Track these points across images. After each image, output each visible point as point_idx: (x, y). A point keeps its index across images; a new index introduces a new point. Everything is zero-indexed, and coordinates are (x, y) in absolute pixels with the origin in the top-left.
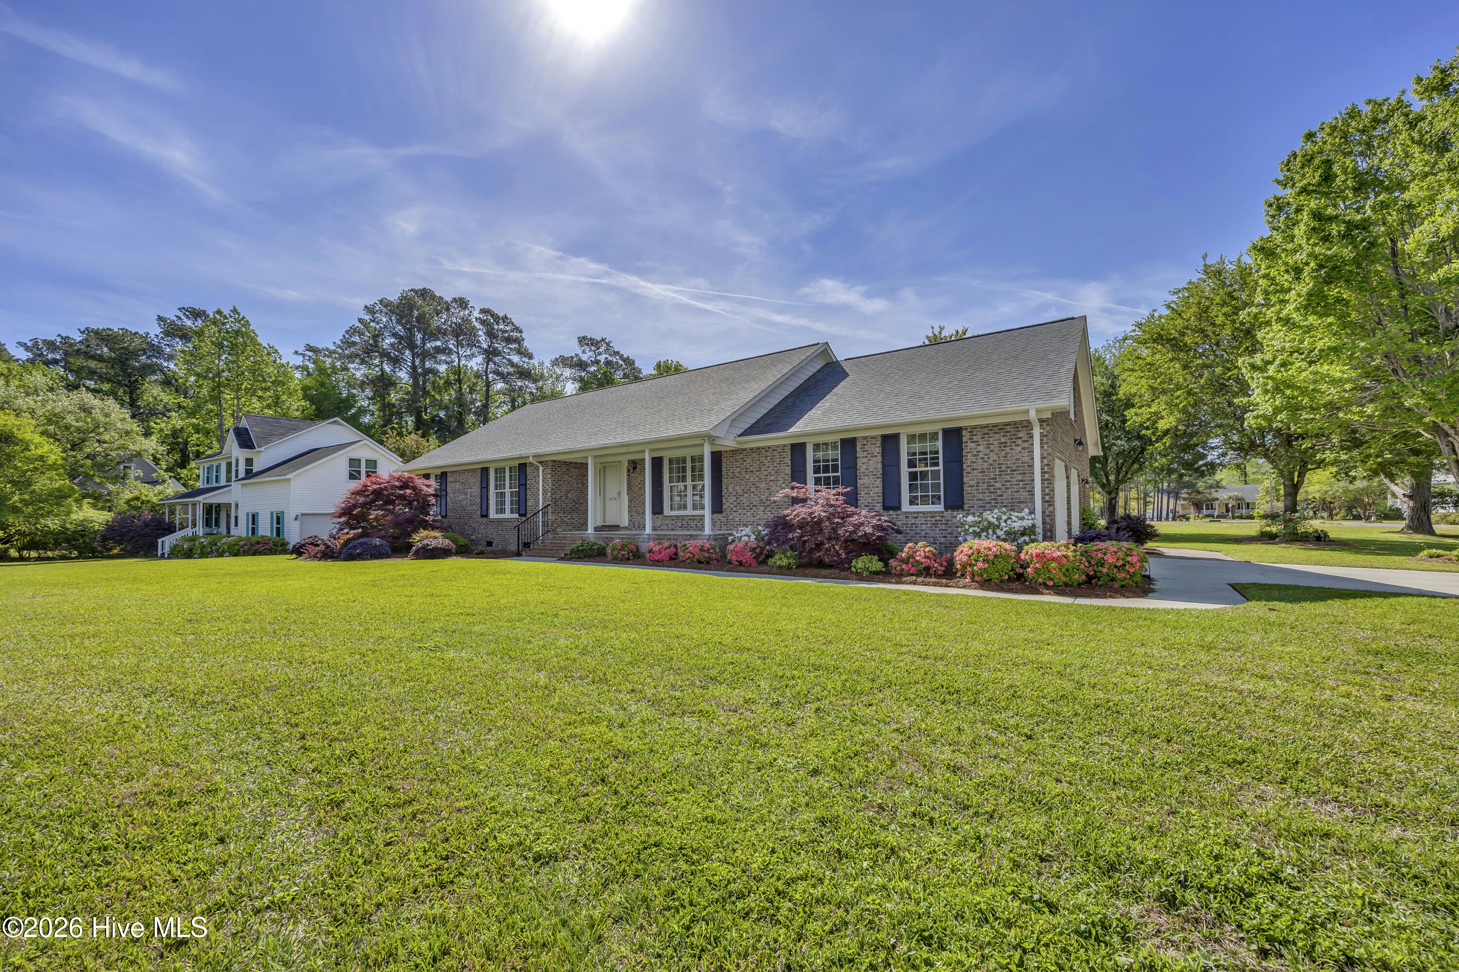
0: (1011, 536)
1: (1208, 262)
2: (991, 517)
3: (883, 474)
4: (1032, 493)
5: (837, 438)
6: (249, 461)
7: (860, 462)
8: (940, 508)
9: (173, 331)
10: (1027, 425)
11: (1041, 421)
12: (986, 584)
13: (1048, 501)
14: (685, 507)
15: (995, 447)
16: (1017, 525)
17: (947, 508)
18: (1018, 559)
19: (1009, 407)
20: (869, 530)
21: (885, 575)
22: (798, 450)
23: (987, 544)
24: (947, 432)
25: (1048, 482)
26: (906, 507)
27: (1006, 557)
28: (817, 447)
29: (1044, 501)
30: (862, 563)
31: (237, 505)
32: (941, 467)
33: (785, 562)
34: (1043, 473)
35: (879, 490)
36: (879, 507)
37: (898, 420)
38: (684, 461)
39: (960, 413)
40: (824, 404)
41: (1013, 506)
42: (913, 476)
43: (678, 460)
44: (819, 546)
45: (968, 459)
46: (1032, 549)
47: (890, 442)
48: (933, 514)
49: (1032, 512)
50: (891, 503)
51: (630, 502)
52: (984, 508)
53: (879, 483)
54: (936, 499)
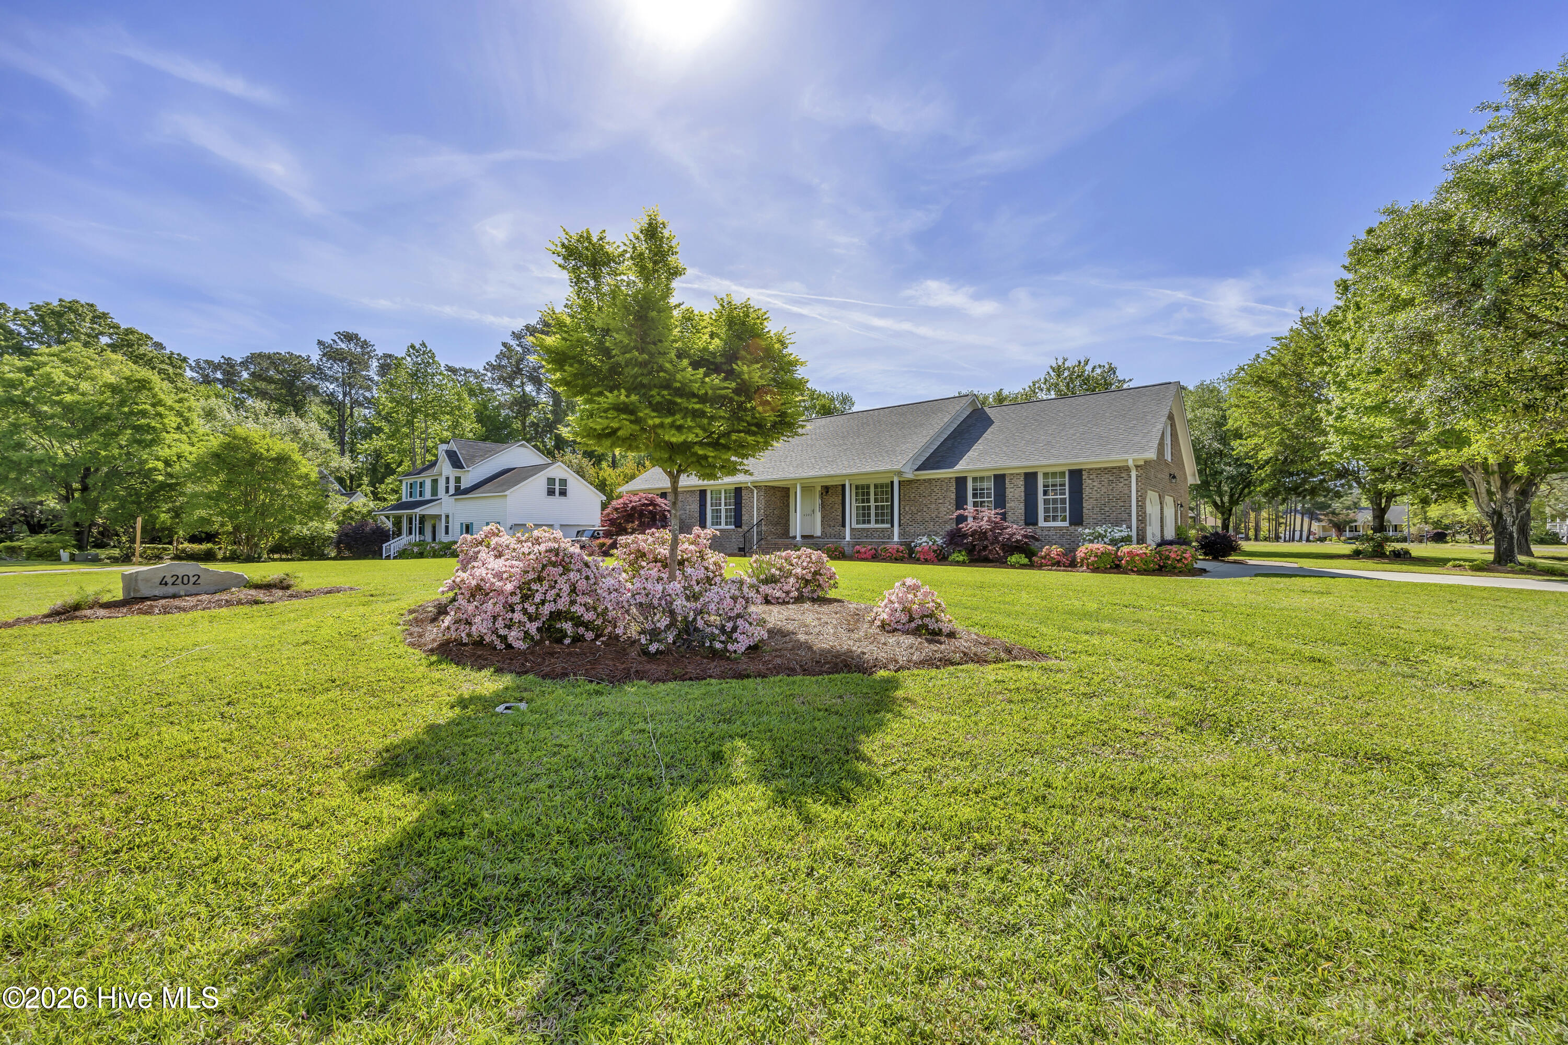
0: (1114, 542)
1: (1305, 315)
2: (1100, 530)
3: (1026, 500)
4: (1130, 515)
5: (992, 473)
6: (458, 480)
7: (1008, 491)
8: (1066, 524)
9: (332, 354)
10: (1127, 469)
11: (1137, 467)
12: (1096, 570)
13: (1142, 519)
14: (869, 522)
15: (1105, 483)
16: (1118, 535)
17: (1071, 524)
18: (1117, 556)
19: (1114, 457)
20: (1020, 538)
21: (1031, 566)
22: (961, 482)
23: (1098, 546)
24: (1072, 472)
25: (1141, 507)
26: (1041, 523)
27: (1108, 554)
28: (975, 479)
29: (1138, 520)
30: (1013, 559)
31: (447, 517)
32: (1067, 496)
33: (961, 558)
34: (1138, 501)
35: (1022, 511)
36: (1022, 522)
37: (1037, 463)
38: (868, 487)
39: (1081, 460)
40: (978, 447)
41: (1117, 523)
42: (1046, 502)
43: (863, 487)
44: (985, 548)
45: (1086, 491)
46: (1125, 549)
47: (1030, 478)
48: (1061, 528)
49: (1129, 527)
50: (1030, 519)
51: (823, 517)
52: (1097, 524)
53: (1022, 506)
54: (1064, 520)
